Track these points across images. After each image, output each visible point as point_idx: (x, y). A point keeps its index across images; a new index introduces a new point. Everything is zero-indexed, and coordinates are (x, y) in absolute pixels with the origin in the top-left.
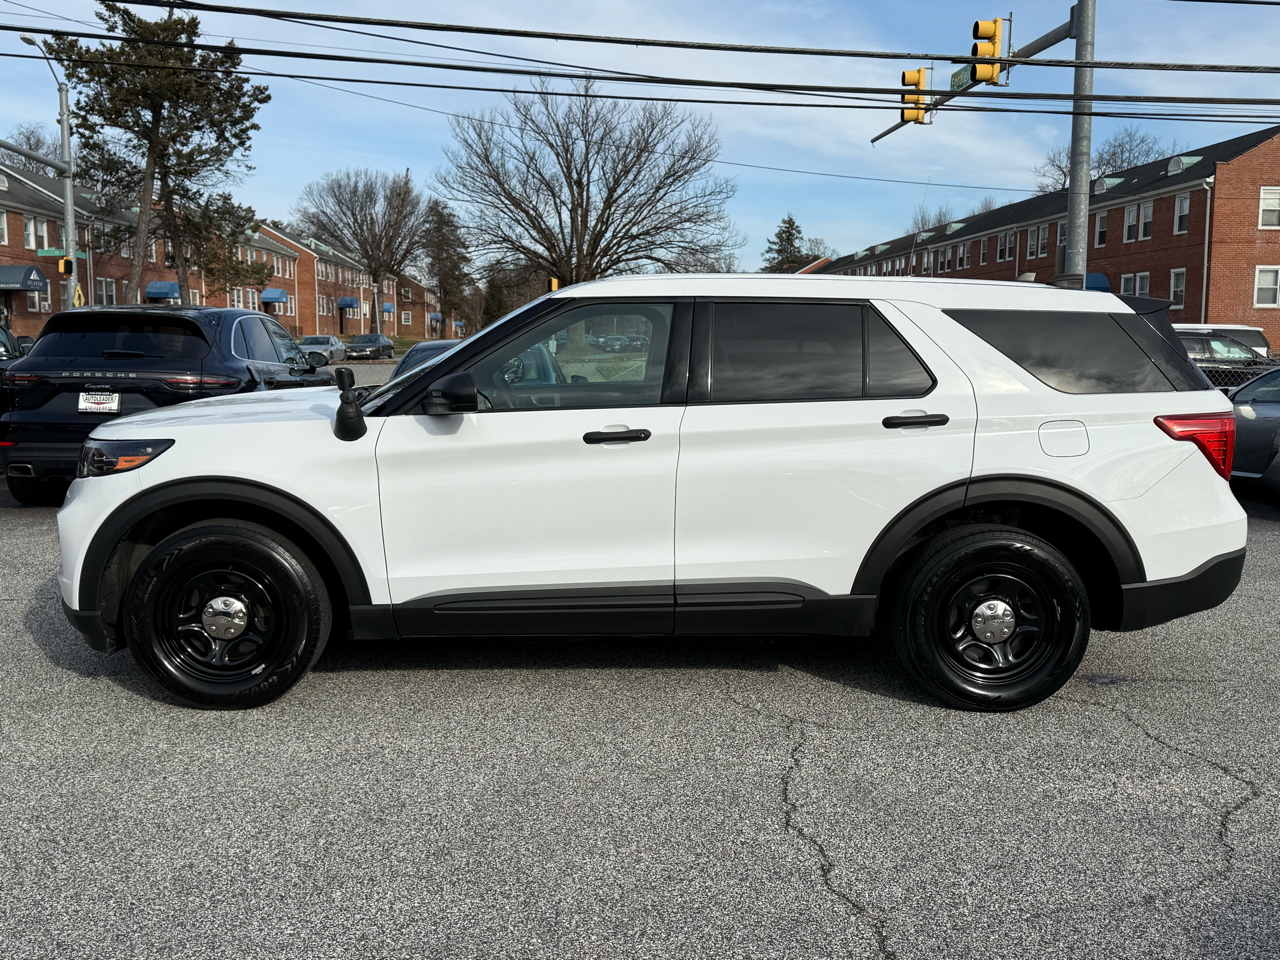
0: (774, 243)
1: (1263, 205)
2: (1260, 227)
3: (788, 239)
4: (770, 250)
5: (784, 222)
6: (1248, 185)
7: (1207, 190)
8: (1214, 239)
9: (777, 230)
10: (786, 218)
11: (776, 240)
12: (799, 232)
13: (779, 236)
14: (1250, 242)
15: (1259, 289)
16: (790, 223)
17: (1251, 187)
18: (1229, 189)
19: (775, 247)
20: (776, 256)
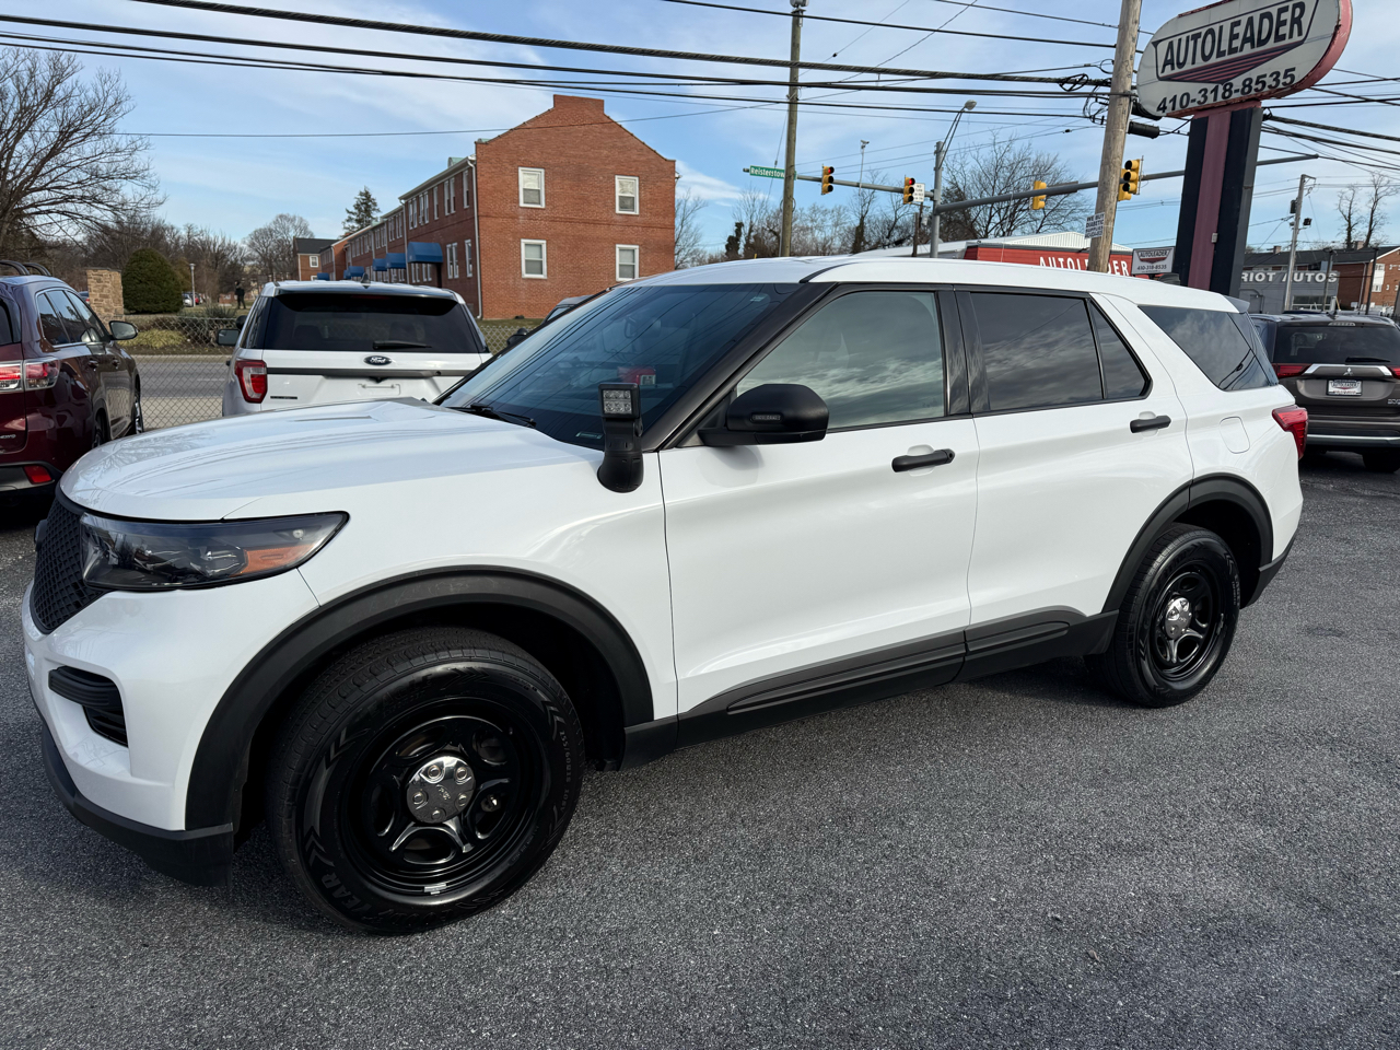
0: (353, 214)
1: (522, 186)
2: (522, 204)
3: (366, 210)
4: (350, 220)
5: (361, 194)
6: (507, 165)
7: (471, 168)
8: (481, 213)
9: (355, 202)
10: (363, 191)
11: (356, 211)
12: (375, 204)
13: (357, 207)
14: (514, 217)
15: (527, 261)
16: (367, 195)
17: (510, 167)
18: (489, 168)
19: (354, 217)
20: (356, 225)
